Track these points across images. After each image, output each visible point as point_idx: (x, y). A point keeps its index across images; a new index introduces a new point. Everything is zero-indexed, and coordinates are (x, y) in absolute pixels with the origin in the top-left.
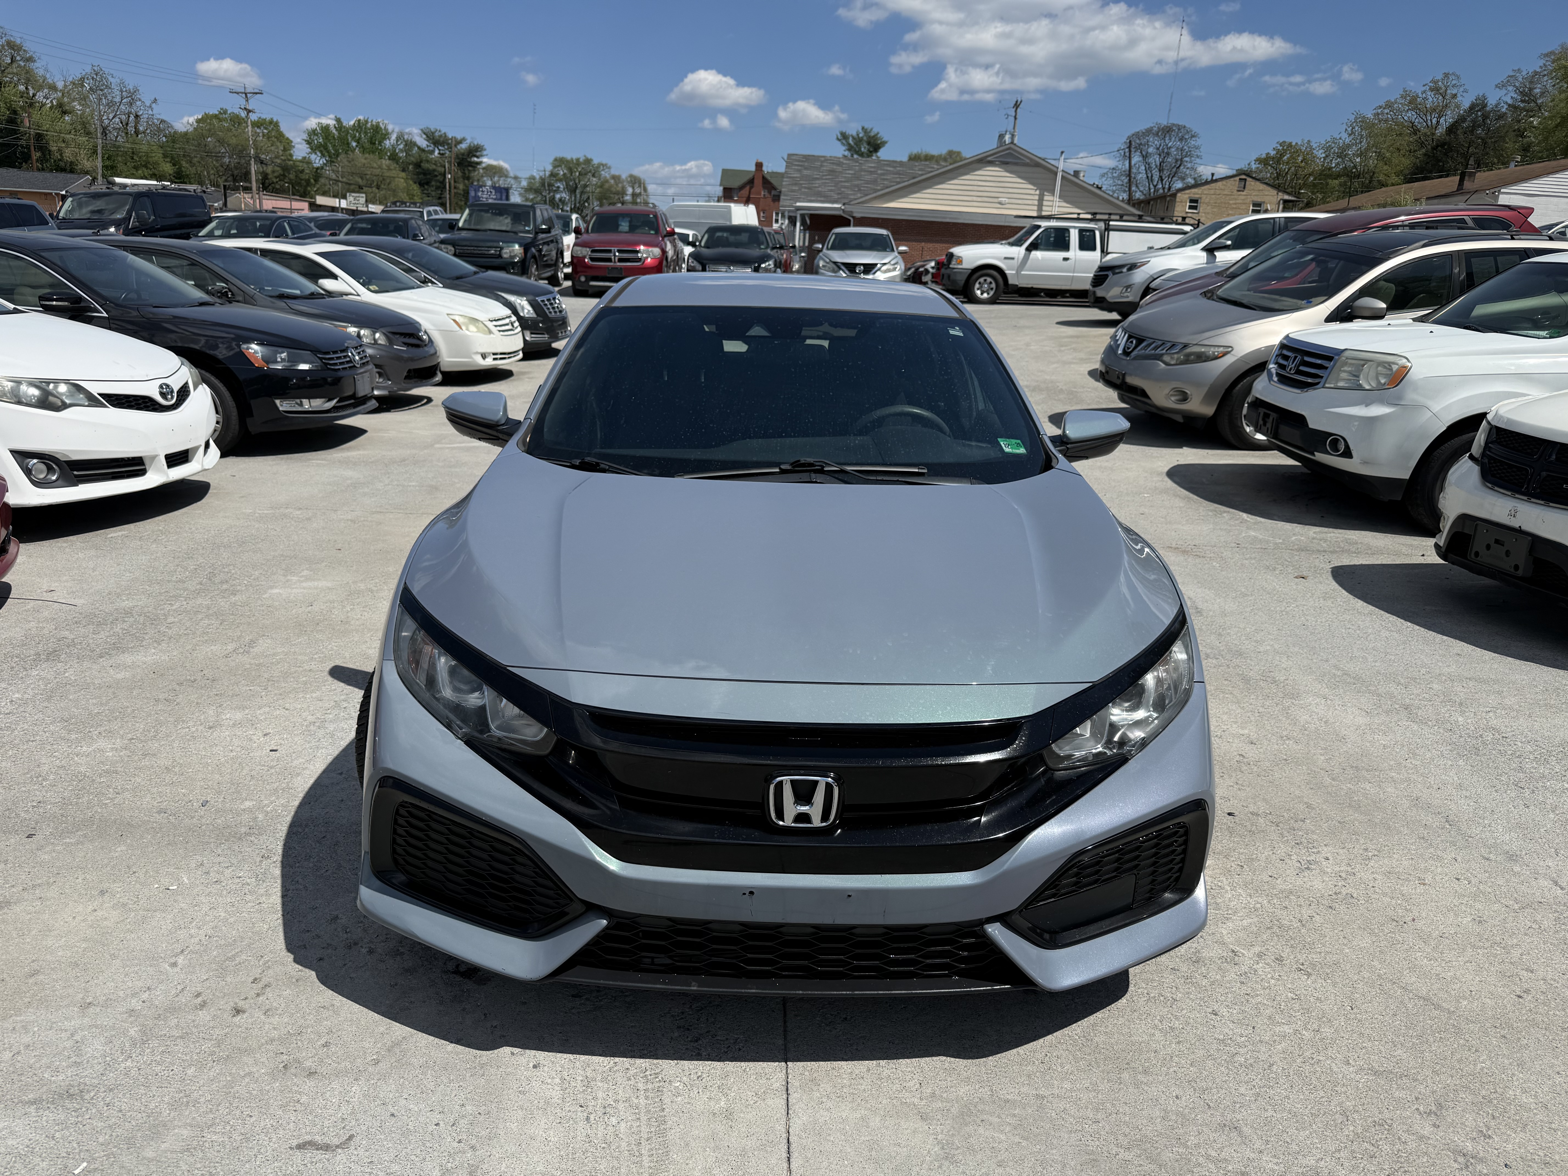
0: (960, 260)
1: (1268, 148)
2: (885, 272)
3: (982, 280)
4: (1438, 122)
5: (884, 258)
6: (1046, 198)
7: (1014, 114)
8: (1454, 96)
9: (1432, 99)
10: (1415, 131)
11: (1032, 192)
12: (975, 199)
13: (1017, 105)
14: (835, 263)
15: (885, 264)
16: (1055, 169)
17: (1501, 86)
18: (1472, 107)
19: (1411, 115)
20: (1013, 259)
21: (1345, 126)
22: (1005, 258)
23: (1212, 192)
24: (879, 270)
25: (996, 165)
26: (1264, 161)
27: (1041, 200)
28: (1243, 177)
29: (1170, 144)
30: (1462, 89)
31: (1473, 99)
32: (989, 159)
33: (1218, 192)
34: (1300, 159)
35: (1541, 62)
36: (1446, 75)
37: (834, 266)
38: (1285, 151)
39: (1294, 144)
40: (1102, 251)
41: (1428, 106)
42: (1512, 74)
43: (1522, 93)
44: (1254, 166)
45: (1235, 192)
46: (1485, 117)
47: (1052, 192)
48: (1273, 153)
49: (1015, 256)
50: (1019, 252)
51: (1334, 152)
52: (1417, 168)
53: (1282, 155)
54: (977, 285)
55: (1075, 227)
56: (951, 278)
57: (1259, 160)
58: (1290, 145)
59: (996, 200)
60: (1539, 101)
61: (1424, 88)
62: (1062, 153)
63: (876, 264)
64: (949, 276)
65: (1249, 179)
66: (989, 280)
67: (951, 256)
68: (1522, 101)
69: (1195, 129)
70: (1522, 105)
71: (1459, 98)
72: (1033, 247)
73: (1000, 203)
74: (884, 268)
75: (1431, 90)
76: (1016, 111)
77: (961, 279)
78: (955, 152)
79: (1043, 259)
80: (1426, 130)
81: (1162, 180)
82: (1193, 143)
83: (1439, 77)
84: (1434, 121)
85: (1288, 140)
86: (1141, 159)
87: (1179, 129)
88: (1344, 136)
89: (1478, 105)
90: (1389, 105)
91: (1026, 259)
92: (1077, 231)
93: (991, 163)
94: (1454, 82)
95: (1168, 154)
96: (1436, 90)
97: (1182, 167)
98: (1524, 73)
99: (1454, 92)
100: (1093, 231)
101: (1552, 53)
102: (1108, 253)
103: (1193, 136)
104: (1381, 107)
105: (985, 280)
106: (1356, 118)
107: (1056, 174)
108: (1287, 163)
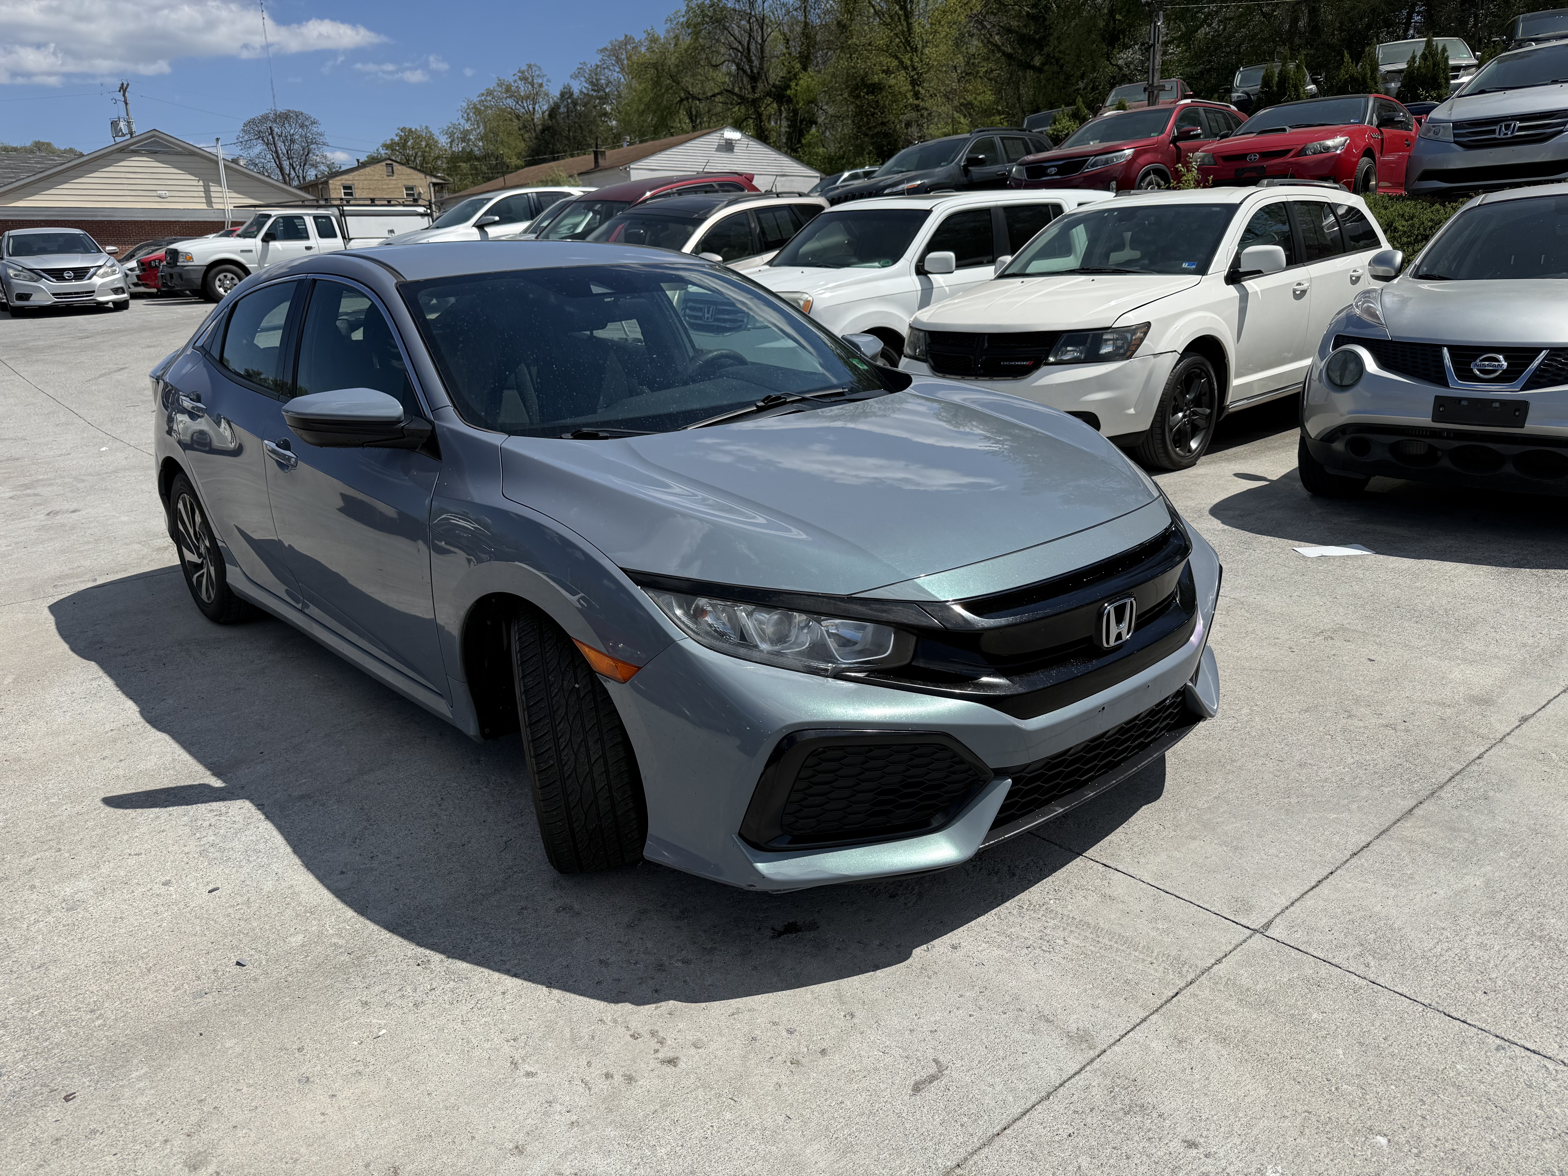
0: (189, 257)
1: (392, 135)
2: (103, 276)
3: (221, 276)
4: (534, 109)
5: (97, 260)
6: (212, 189)
7: (123, 99)
8: (541, 85)
9: (523, 89)
10: (518, 117)
11: (195, 183)
12: (127, 193)
13: (123, 89)
14: (31, 270)
15: (100, 267)
16: (215, 158)
17: (575, 76)
18: (562, 95)
19: (510, 102)
20: (251, 251)
21: (460, 113)
22: (242, 251)
23: (363, 178)
24: (94, 274)
25: (142, 155)
26: (390, 147)
27: (207, 192)
28: (389, 162)
29: (292, 131)
30: (545, 79)
31: (561, 88)
32: (132, 148)
33: (369, 177)
34: (424, 144)
35: (600, 57)
36: (530, 66)
37: (33, 275)
38: (407, 137)
39: (413, 130)
40: (344, 237)
41: (522, 94)
42: (580, 66)
43: (592, 83)
44: (383, 152)
45: (386, 177)
46: (575, 104)
47: (219, 183)
48: (397, 139)
49: (253, 248)
50: (255, 243)
51: (458, 138)
52: (533, 151)
53: (406, 141)
54: (217, 283)
55: (308, 215)
56: (184, 277)
57: (386, 146)
58: (410, 130)
59: (154, 194)
60: (607, 90)
61: (514, 78)
62: (218, 139)
63: (89, 268)
64: (180, 276)
65: (394, 164)
66: (230, 275)
67: (175, 253)
68: (593, 90)
69: (314, 116)
70: (595, 94)
71: (545, 88)
72: (269, 237)
73: (160, 197)
74: (101, 271)
75: (521, 79)
76: (124, 95)
77: (198, 278)
78: (43, 144)
79: (284, 250)
80: (526, 116)
81: (294, 169)
82: (315, 130)
83: (524, 68)
84: (531, 107)
85: (408, 126)
86: (265, 147)
87: (297, 116)
88: (462, 121)
89: (566, 93)
90: (490, 93)
91: (265, 252)
92: (311, 218)
93: (136, 153)
94: (537, 73)
95: (293, 141)
96: (524, 79)
97: (310, 155)
98: (589, 66)
99: (540, 81)
100: (328, 218)
101: (606, 49)
102: (350, 239)
103: (313, 123)
104: (483, 95)
105: (225, 276)
106: (468, 105)
107: (217, 163)
108: (413, 148)
